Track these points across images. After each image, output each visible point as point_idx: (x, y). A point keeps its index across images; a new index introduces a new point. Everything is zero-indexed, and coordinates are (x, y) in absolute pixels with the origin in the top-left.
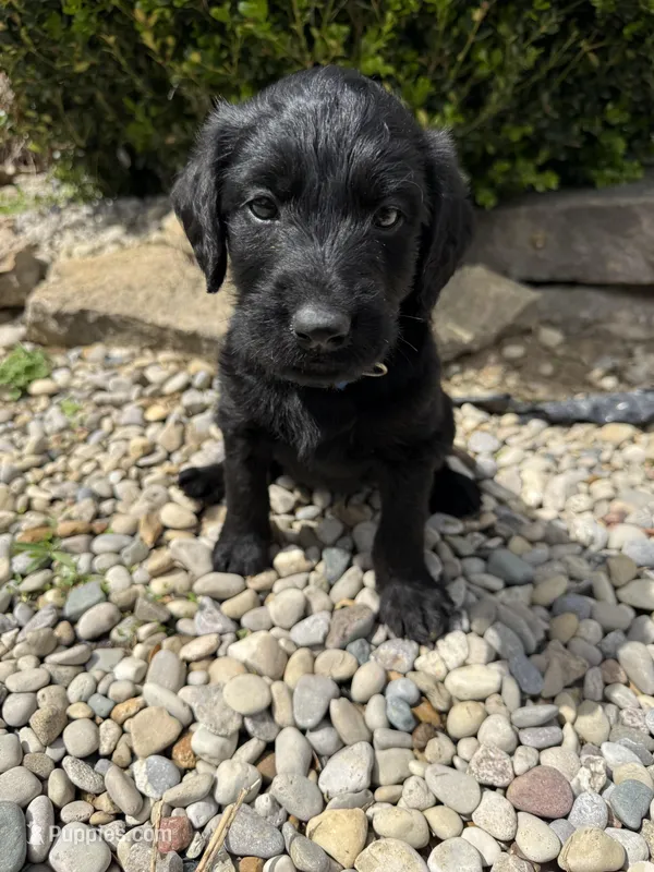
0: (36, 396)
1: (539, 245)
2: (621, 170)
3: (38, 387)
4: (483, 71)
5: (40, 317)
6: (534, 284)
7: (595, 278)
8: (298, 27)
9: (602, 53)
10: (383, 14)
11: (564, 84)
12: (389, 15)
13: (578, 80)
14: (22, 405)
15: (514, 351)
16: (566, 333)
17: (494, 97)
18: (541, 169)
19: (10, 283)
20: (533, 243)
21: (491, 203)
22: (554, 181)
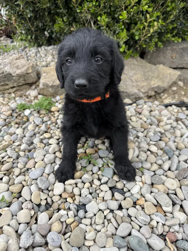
0: (53, 112)
1: (174, 58)
4: (168, 9)
5: (45, 87)
14: (50, 115)
15: (175, 88)
16: (184, 83)
17: (172, 17)
18: (173, 36)
19: (31, 76)
20: (172, 58)
21: (162, 46)
22: (180, 40)
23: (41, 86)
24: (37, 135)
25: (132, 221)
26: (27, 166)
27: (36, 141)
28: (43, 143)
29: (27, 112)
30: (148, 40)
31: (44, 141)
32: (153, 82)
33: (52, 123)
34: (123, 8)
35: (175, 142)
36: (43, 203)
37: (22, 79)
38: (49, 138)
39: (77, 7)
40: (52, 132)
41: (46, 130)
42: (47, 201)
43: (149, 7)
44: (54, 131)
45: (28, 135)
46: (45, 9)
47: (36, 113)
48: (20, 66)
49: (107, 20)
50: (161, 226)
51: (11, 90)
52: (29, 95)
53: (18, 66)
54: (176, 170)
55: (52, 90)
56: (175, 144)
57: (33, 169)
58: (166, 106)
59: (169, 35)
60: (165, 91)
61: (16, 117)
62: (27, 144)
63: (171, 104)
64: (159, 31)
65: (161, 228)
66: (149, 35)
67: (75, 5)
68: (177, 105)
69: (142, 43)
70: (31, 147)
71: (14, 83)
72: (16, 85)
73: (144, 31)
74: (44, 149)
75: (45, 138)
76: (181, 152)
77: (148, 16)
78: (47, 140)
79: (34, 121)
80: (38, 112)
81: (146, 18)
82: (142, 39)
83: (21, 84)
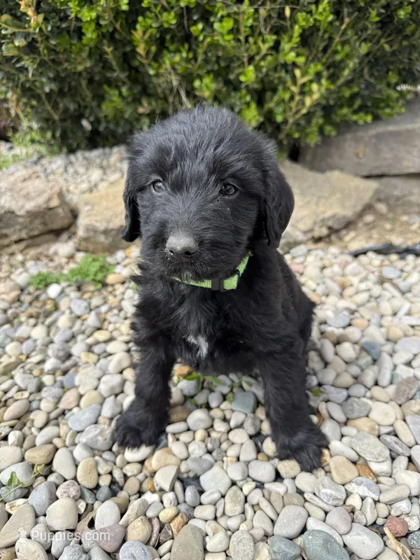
0: (112, 285)
1: (361, 156)
2: (392, 108)
3: (111, 279)
4: (338, 57)
5: (91, 234)
6: (368, 177)
7: (396, 172)
8: (242, 38)
9: (390, 43)
10: (292, 27)
11: (369, 62)
12: (296, 27)
13: (376, 59)
14: (105, 293)
15: (369, 218)
16: (388, 205)
17: (346, 72)
18: (356, 112)
19: (57, 214)
20: (357, 155)
21: (334, 133)
22: (369, 118)
23: (81, 232)
24: (80, 337)
25: (306, 501)
26: (62, 406)
27: (77, 349)
28: (93, 352)
29: (53, 291)
30: (303, 122)
31: (97, 349)
32: (321, 209)
33: (111, 309)
34: (245, 60)
35: (381, 326)
36: (105, 481)
37: (37, 221)
38: (107, 342)
39: (150, 65)
40: (111, 327)
41: (97, 324)
42: (113, 477)
43: (298, 55)
44: (117, 325)
45: (58, 338)
46: (80, 74)
47: (74, 291)
48: (33, 194)
49: (213, 86)
50: (371, 506)
51: (15, 248)
52: (56, 253)
53: (28, 194)
54: (391, 383)
55: (106, 239)
56: (383, 330)
57: (75, 410)
58: (356, 255)
59: (345, 111)
60: (349, 225)
61: (30, 304)
62: (58, 358)
63: (364, 251)
64: (324, 102)
65: (371, 509)
66: (304, 111)
67: (145, 61)
68: (378, 251)
69: (291, 129)
70: (68, 363)
71: (20, 230)
72: (27, 234)
73: (293, 105)
74: (98, 365)
75: (97, 343)
76: (397, 347)
77: (298, 72)
78: (102, 346)
79: (70, 308)
80: (79, 288)
81: (294, 78)
82: (291, 121)
83: (36, 233)
